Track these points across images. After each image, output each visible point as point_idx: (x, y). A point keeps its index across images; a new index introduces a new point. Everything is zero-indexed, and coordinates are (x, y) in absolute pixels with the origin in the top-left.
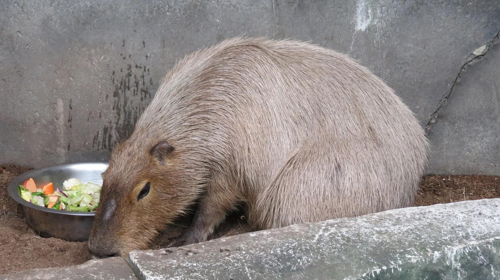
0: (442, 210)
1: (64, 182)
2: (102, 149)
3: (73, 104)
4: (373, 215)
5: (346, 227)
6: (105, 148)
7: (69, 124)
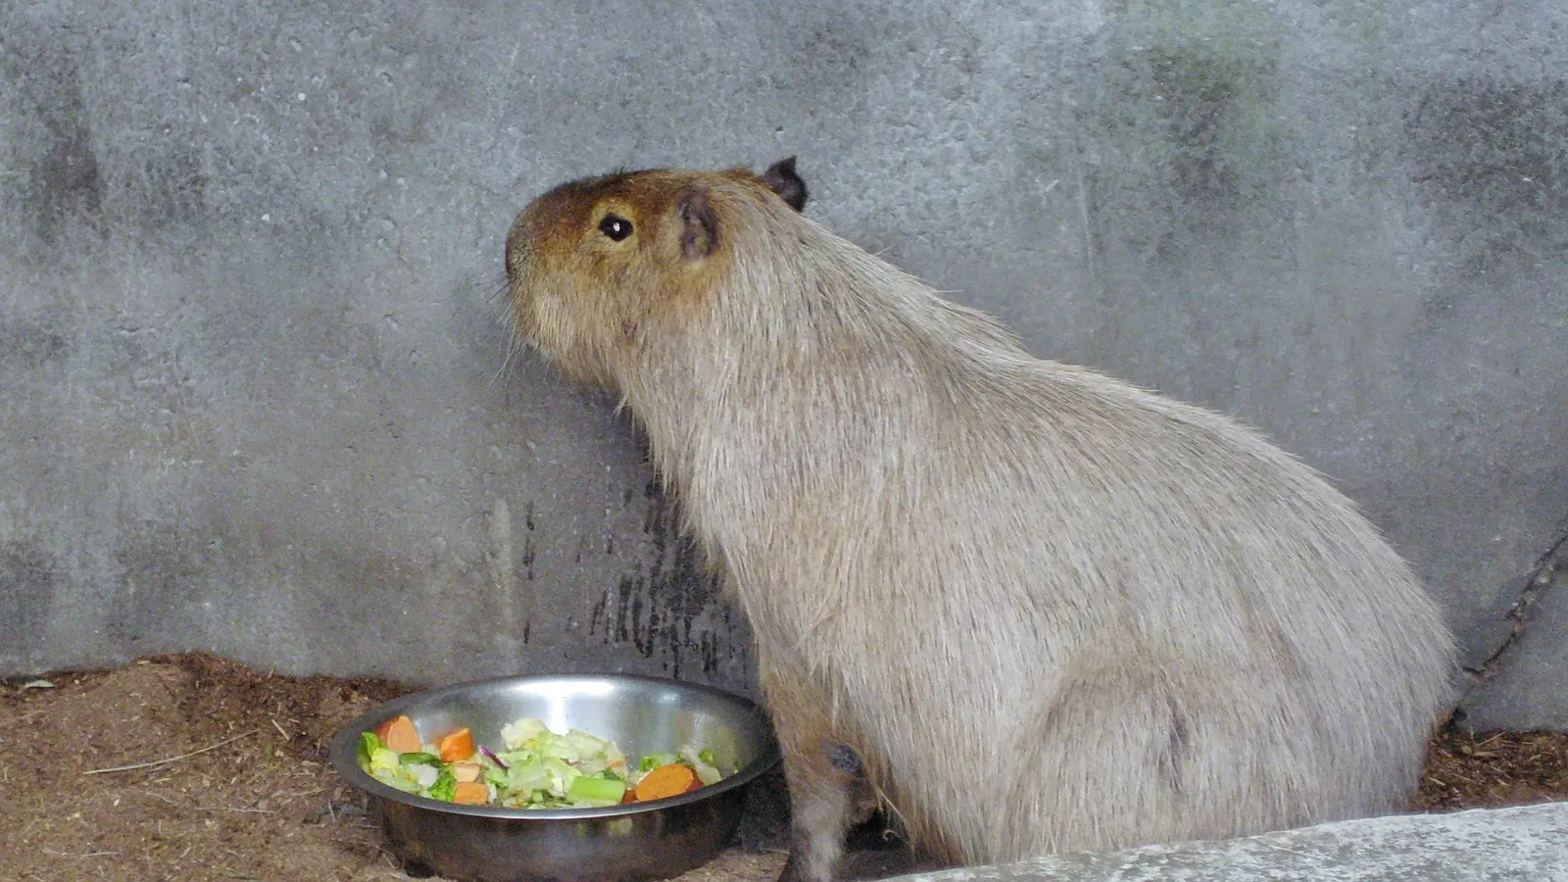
0: (1481, 827)
1: (502, 726)
2: (617, 640)
3: (539, 515)
4: (1278, 836)
5: (1192, 866)
6: (625, 637)
7: (524, 570)
